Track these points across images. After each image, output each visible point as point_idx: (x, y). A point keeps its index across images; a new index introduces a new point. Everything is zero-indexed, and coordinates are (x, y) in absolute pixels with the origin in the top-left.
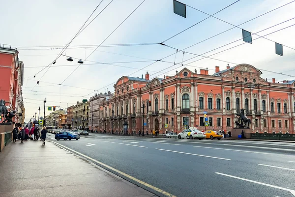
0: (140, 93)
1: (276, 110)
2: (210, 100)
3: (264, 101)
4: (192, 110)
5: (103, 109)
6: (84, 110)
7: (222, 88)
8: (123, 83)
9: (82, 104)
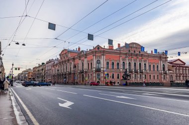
0: (74, 59)
1: (152, 69)
2: (113, 64)
3: (145, 64)
4: (102, 69)
5: (53, 68)
6: (43, 69)
7: (120, 57)
8: (64, 53)
9: (41, 66)
